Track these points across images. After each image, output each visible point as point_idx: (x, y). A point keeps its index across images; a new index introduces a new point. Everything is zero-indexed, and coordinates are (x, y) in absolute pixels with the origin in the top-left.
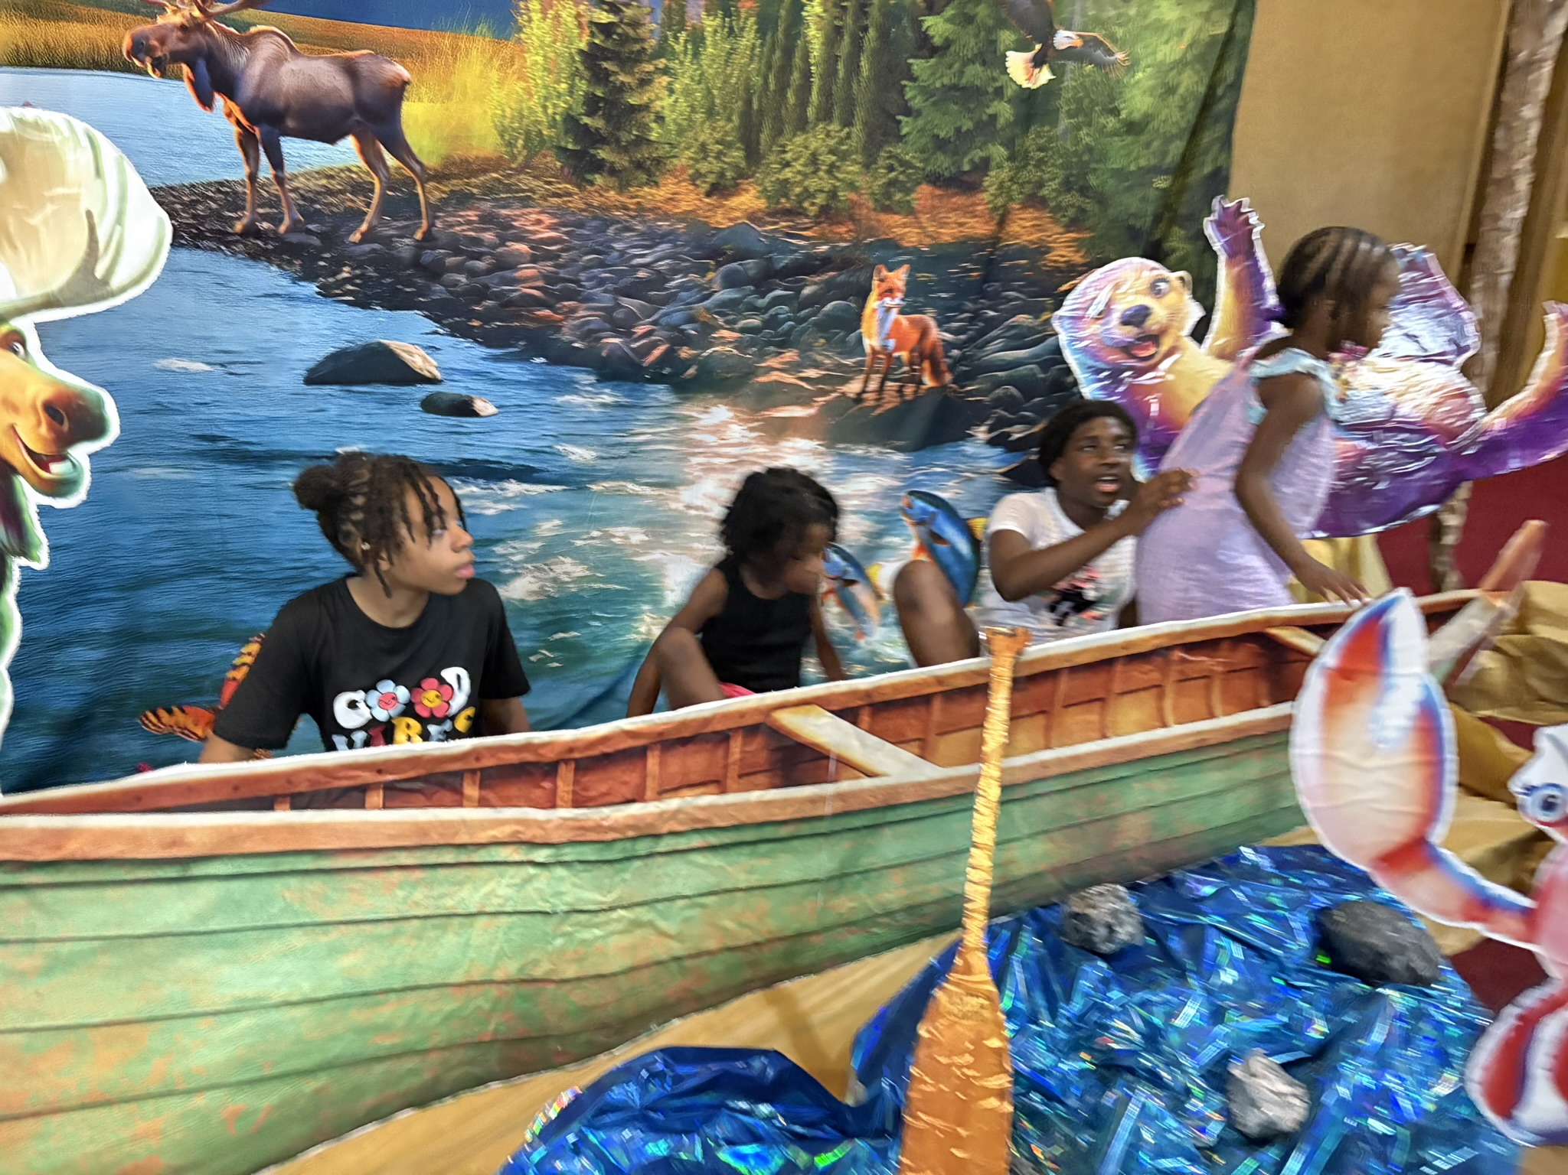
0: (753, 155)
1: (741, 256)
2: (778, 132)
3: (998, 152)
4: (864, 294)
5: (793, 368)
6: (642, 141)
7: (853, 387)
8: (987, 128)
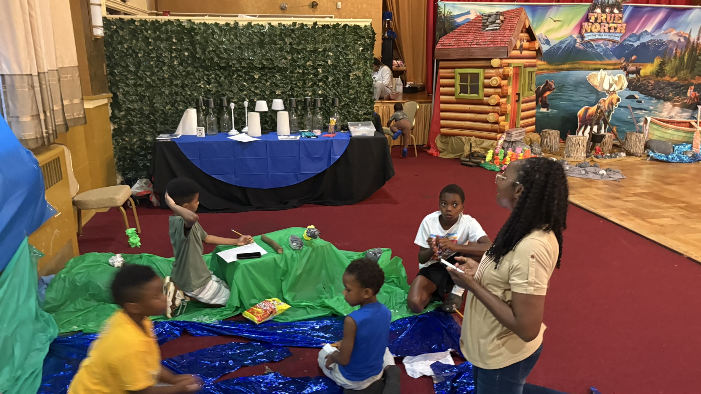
1: (674, 85)
2: (680, 71)
4: (688, 90)
5: (678, 98)
6: (664, 72)
7: (685, 101)
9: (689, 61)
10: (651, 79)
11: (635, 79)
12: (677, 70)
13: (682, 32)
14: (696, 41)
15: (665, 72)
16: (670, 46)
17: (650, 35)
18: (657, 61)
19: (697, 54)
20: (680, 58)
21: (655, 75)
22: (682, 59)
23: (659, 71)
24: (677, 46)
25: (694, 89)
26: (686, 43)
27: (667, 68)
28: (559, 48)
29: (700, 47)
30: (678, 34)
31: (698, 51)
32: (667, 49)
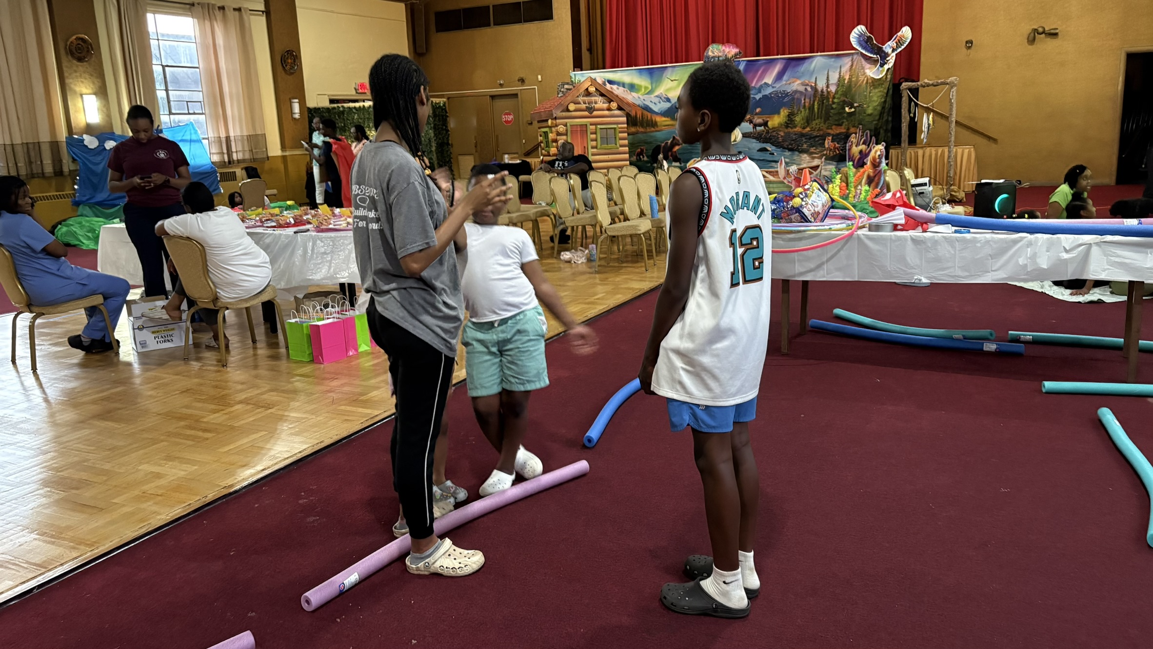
0: (808, 124)
1: (807, 136)
3: (845, 120)
4: (825, 140)
5: (815, 150)
6: (794, 123)
7: (825, 152)
8: (843, 118)
9: (820, 110)
10: (780, 131)
11: (764, 131)
12: (808, 121)
13: (807, 82)
14: (825, 89)
15: (796, 123)
16: (796, 97)
17: (771, 87)
18: (784, 112)
19: (831, 103)
20: (809, 109)
21: (783, 127)
22: (811, 108)
23: (789, 122)
24: (805, 96)
25: (832, 139)
26: (813, 93)
27: (798, 119)
29: (832, 95)
30: (803, 84)
31: (831, 100)
32: (793, 99)
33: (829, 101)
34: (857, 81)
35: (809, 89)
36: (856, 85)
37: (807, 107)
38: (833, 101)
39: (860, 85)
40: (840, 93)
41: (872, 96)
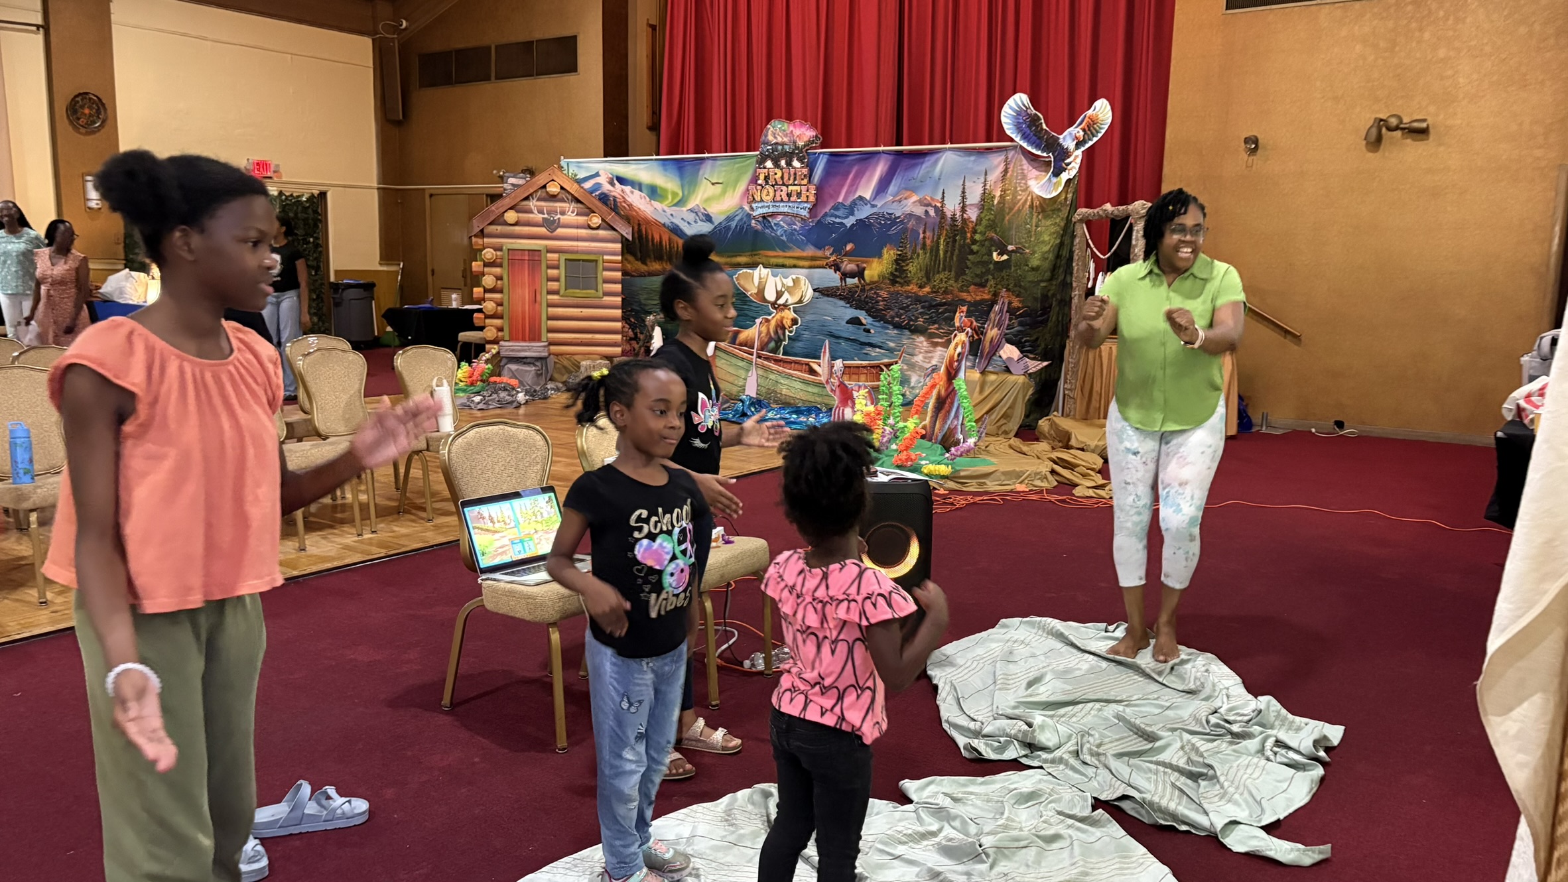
0: (928, 279)
1: (925, 302)
2: (934, 274)
3: (990, 277)
4: (955, 311)
5: (937, 329)
6: (906, 277)
8: (988, 272)
9: (949, 254)
10: (884, 289)
12: (928, 274)
13: (928, 198)
14: (958, 214)
15: (909, 275)
16: (910, 225)
17: (869, 205)
18: (889, 254)
19: (968, 241)
20: (931, 251)
21: (888, 281)
22: (935, 249)
23: (897, 273)
24: (925, 225)
25: (968, 310)
26: (938, 219)
27: (912, 268)
28: (728, 228)
29: (971, 225)
30: (921, 202)
31: (969, 235)
32: (905, 230)
33: (965, 238)
34: (1014, 202)
35: (932, 212)
36: (1011, 209)
37: (928, 248)
38: (972, 237)
39: (1019, 211)
40: (984, 222)
41: (1041, 233)
